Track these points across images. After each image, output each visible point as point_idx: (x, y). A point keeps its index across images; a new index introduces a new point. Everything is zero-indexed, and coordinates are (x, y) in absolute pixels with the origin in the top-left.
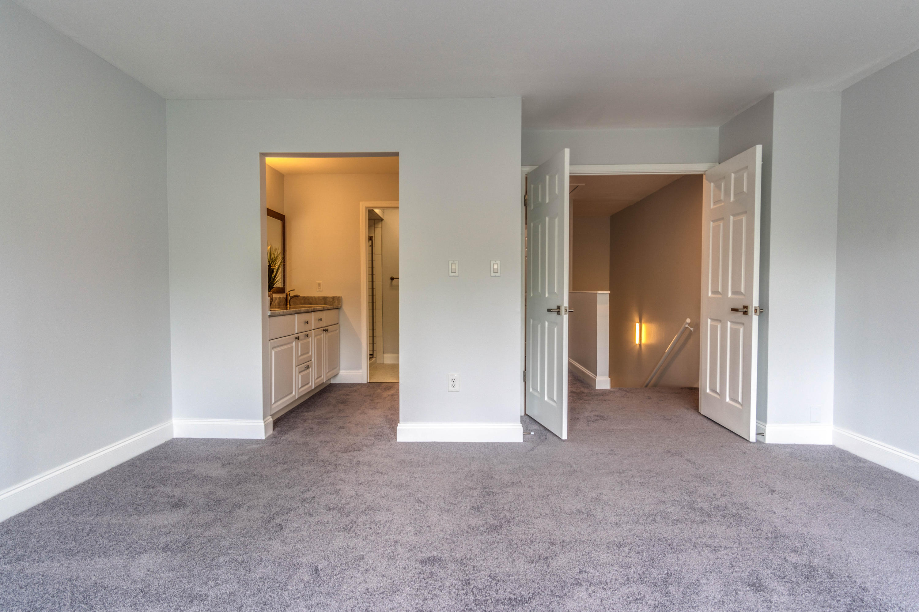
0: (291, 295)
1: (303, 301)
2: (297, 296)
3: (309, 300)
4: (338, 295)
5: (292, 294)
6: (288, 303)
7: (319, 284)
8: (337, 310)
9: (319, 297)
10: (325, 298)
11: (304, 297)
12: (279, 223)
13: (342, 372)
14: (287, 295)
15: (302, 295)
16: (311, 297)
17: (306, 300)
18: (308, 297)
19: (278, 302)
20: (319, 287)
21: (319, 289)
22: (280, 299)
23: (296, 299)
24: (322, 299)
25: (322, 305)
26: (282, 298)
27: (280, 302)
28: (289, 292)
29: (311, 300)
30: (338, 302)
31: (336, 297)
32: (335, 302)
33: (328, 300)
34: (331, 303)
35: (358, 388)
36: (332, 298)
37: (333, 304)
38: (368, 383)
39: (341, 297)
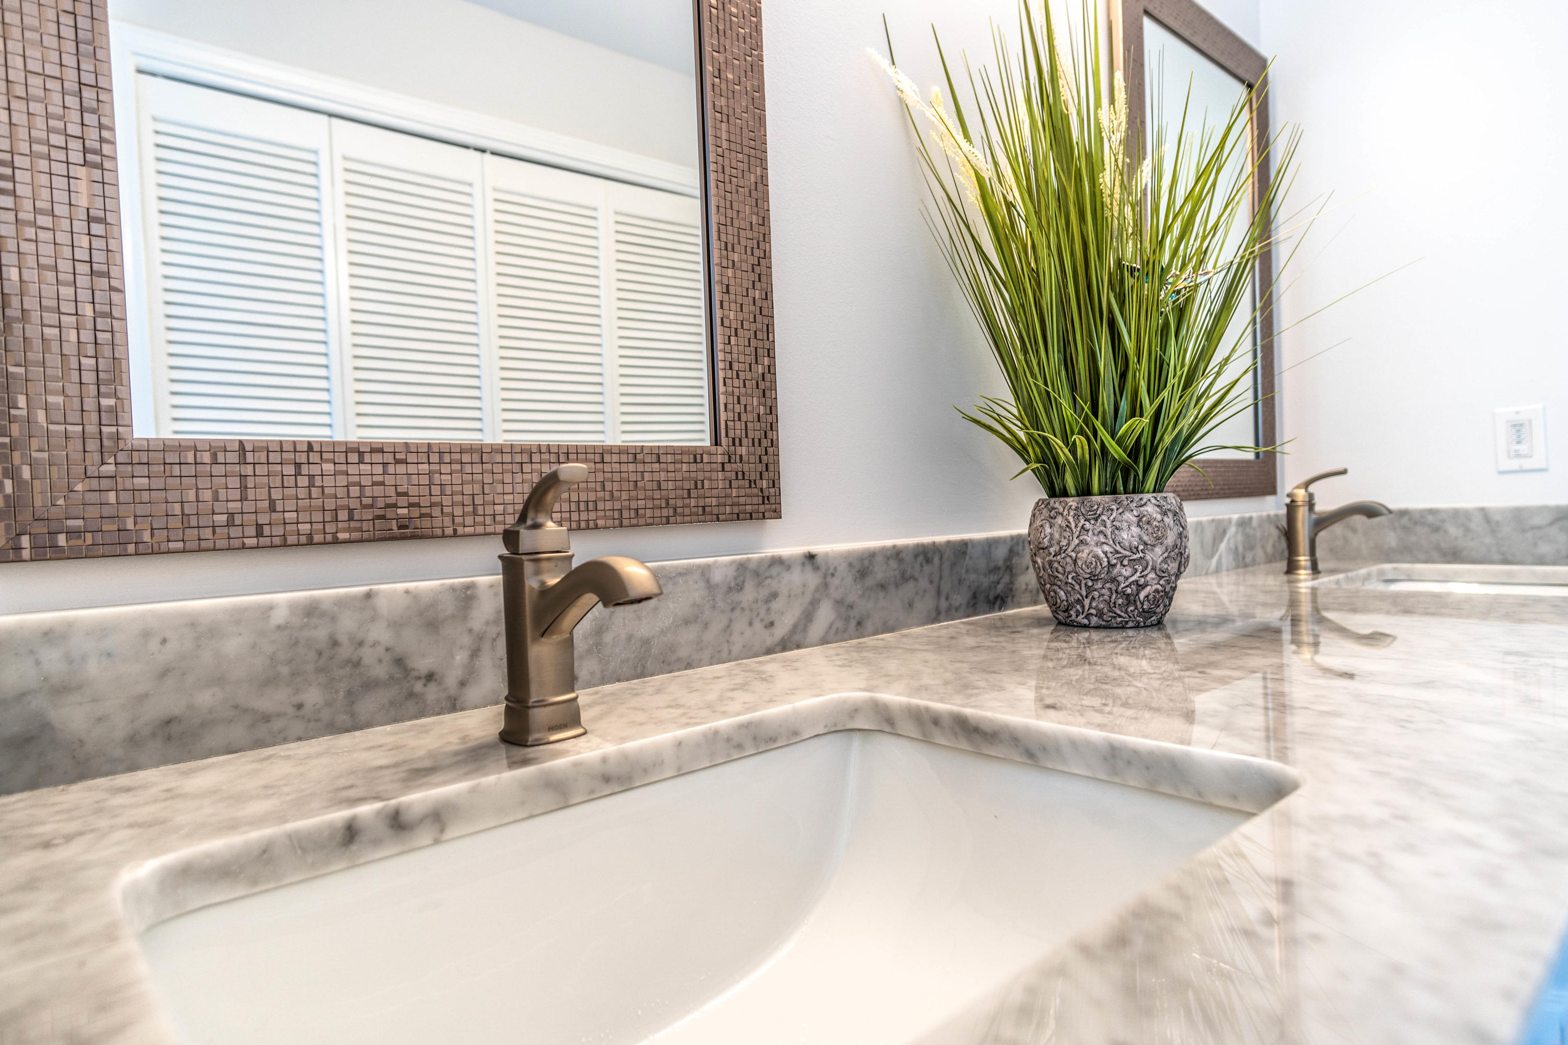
0: (1324, 506)
1: (1392, 539)
2: (1369, 511)
3: (1436, 529)
6: (1303, 560)
7: (1518, 427)
14: (1292, 507)
16: (1457, 515)
17: (1419, 529)
18: (1432, 512)
19: (1236, 548)
20: (1519, 442)
21: (1518, 456)
22: (1248, 530)
23: (1354, 530)
24: (1551, 524)
25: (1555, 563)
26: (1255, 523)
27: (1244, 548)
28: (1312, 488)
29: (1453, 530)
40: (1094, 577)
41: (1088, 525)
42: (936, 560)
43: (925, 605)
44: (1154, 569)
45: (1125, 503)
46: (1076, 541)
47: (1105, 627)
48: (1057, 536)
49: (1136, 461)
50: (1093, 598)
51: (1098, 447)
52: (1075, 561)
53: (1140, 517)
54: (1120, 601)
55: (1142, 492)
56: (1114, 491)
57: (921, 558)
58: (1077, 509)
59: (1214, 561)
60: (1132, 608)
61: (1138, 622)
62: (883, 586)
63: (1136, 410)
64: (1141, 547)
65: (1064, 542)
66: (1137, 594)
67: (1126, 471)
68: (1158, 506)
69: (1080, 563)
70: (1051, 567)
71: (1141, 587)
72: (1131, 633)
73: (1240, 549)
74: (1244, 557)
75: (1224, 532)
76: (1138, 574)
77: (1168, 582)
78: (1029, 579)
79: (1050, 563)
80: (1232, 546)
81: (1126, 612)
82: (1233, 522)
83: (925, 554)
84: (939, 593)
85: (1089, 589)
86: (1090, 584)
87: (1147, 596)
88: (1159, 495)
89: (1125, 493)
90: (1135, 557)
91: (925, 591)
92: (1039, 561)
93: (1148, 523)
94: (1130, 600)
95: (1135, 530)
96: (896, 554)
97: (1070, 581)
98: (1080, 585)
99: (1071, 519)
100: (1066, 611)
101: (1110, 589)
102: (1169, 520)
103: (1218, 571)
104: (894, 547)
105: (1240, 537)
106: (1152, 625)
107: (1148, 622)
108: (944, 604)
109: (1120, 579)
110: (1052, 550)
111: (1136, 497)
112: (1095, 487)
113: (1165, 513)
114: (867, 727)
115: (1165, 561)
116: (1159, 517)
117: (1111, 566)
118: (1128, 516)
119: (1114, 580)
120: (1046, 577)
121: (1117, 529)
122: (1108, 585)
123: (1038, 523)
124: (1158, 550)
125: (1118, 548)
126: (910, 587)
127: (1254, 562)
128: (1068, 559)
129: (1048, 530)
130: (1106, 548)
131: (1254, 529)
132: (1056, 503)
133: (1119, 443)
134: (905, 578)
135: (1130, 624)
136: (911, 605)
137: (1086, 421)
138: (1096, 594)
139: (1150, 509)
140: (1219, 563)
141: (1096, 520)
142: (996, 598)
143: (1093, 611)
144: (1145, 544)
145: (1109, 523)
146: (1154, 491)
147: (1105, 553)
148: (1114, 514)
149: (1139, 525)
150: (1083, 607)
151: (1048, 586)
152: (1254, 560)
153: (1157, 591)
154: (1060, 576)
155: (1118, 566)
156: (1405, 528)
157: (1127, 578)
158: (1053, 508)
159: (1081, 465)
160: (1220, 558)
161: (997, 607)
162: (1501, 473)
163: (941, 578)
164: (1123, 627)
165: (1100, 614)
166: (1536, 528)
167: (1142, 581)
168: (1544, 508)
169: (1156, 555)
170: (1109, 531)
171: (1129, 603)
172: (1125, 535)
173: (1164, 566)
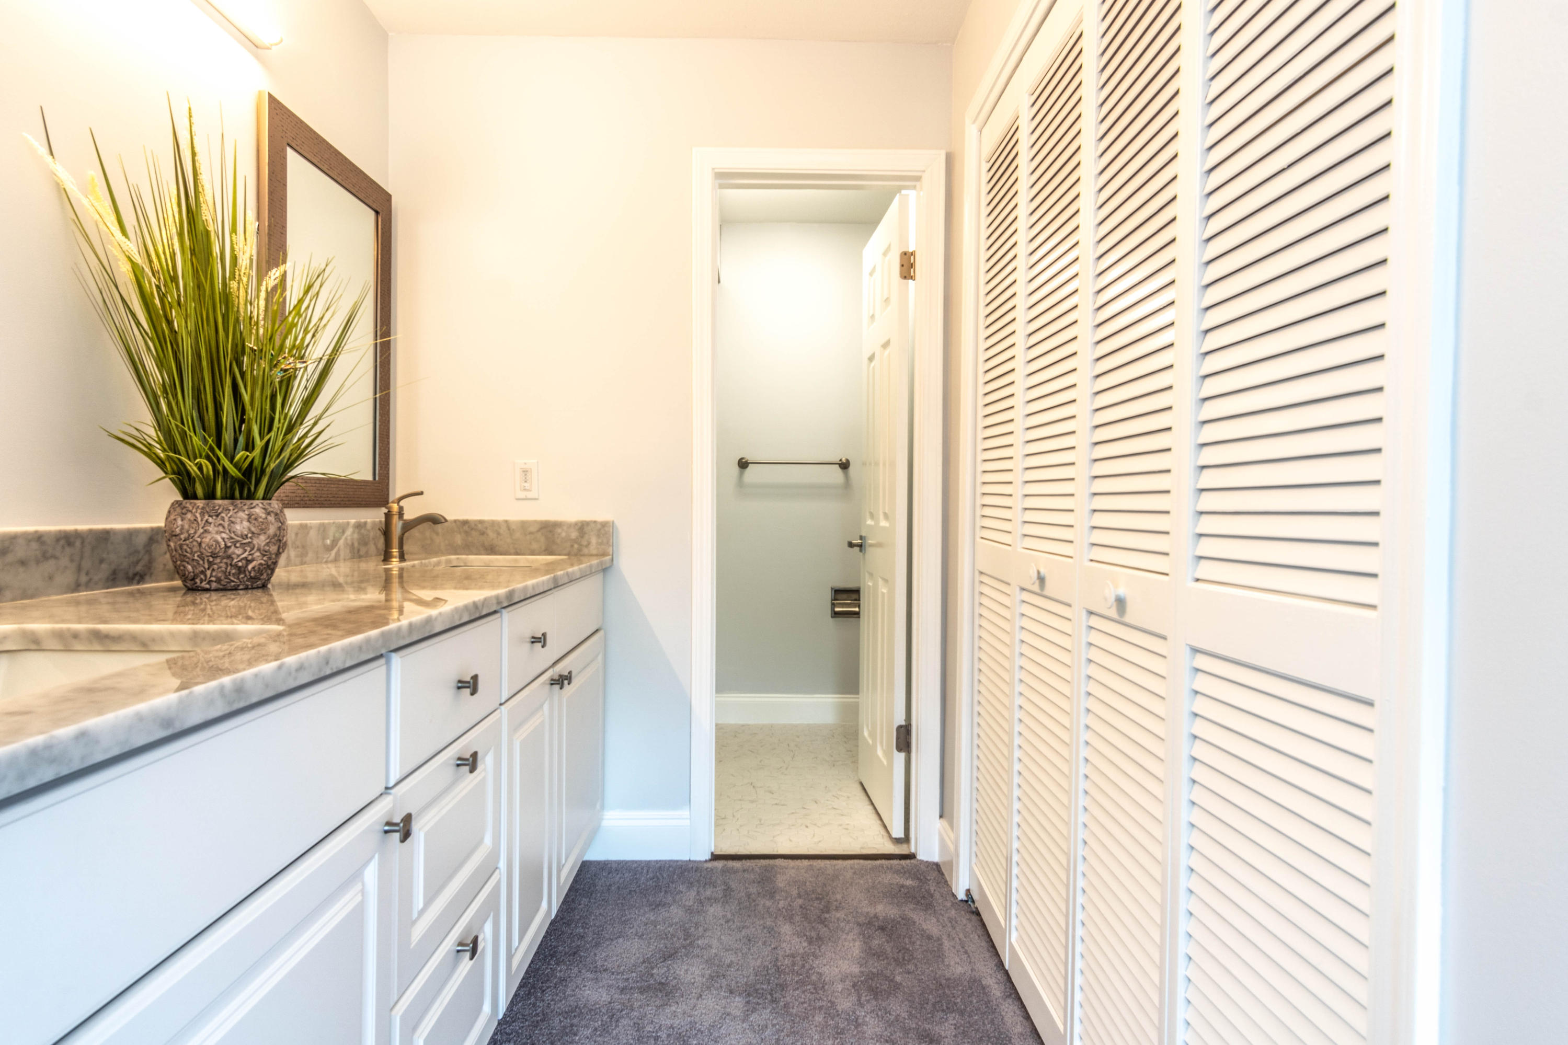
0: (409, 515)
1: (459, 539)
2: (434, 520)
3: (483, 533)
4: (601, 517)
5: (412, 510)
6: (395, 551)
7: (525, 472)
8: (597, 579)
9: (524, 525)
10: (548, 528)
11: (465, 522)
12: (368, 215)
14: (388, 516)
15: (451, 515)
16: (493, 523)
17: (474, 533)
18: (481, 522)
19: (353, 544)
20: (526, 482)
21: (525, 490)
22: (363, 531)
23: (437, 534)
24: (538, 531)
25: (539, 554)
26: (369, 526)
27: (359, 544)
28: (402, 503)
29: (492, 535)
30: (601, 544)
31: (595, 522)
32: (589, 543)
33: (559, 534)
34: (572, 546)
35: (689, 910)
36: (577, 527)
37: (580, 550)
38: (715, 857)
39: (613, 522)
40: (214, 555)
41: (210, 520)
42: (78, 544)
43: (68, 577)
44: (259, 550)
45: (240, 506)
46: (201, 531)
47: (222, 590)
48: (186, 527)
49: (249, 479)
50: (213, 570)
51: (220, 468)
52: (200, 544)
53: (250, 516)
54: (233, 571)
55: (254, 499)
56: (232, 497)
57: (62, 542)
58: (203, 508)
59: (333, 553)
60: (242, 576)
61: (247, 585)
62: (23, 563)
63: (250, 446)
64: (250, 535)
65: (192, 531)
66: (247, 566)
67: (242, 485)
68: (264, 509)
69: (203, 545)
70: (181, 549)
71: (249, 562)
72: (241, 592)
73: (356, 545)
74: (359, 551)
75: (343, 532)
76: (247, 553)
77: (270, 558)
78: (164, 559)
79: (181, 546)
80: (349, 542)
81: (238, 578)
82: (351, 525)
83: (67, 539)
84: (79, 569)
85: (210, 563)
86: (211, 559)
87: (253, 568)
88: (265, 502)
89: (241, 498)
90: (245, 541)
91: (66, 567)
92: (172, 544)
93: (256, 519)
94: (240, 570)
95: (246, 524)
96: (39, 538)
97: (196, 558)
98: (203, 560)
99: (198, 515)
100: (193, 579)
101: (226, 563)
102: (271, 518)
103: (336, 560)
104: (36, 532)
105: (356, 536)
106: (258, 588)
107: (255, 585)
108: (84, 579)
109: (234, 556)
110: (182, 537)
111: (248, 502)
112: (219, 493)
113: (269, 514)
115: (267, 544)
116: (264, 516)
117: (227, 547)
118: (241, 514)
119: (229, 557)
120: (177, 556)
121: (233, 522)
122: (225, 561)
123: (172, 517)
124: (262, 537)
125: (233, 535)
126: (49, 566)
127: (367, 555)
128: (195, 543)
129: (179, 522)
130: (224, 535)
131: (369, 531)
132: (188, 504)
133: (236, 466)
134: (45, 557)
135: (241, 587)
136: (51, 578)
137: (211, 449)
138: (215, 567)
139: (258, 511)
140: (338, 554)
141: (217, 516)
142: (135, 575)
143: (213, 579)
144: (253, 533)
145: (226, 519)
146: (264, 498)
147: (223, 539)
148: (231, 513)
149: (249, 521)
150: (206, 576)
151: (179, 562)
152: (367, 552)
153: (261, 564)
154: (188, 555)
155: (233, 547)
157: (239, 556)
158: (185, 507)
159: (207, 478)
160: (339, 550)
161: (135, 582)
162: (518, 499)
163: (82, 557)
164: (235, 589)
165: (218, 581)
166: (531, 533)
167: (250, 558)
168: (535, 522)
169: (261, 540)
170: (226, 524)
171: (240, 572)
172: (238, 527)
173: (267, 548)
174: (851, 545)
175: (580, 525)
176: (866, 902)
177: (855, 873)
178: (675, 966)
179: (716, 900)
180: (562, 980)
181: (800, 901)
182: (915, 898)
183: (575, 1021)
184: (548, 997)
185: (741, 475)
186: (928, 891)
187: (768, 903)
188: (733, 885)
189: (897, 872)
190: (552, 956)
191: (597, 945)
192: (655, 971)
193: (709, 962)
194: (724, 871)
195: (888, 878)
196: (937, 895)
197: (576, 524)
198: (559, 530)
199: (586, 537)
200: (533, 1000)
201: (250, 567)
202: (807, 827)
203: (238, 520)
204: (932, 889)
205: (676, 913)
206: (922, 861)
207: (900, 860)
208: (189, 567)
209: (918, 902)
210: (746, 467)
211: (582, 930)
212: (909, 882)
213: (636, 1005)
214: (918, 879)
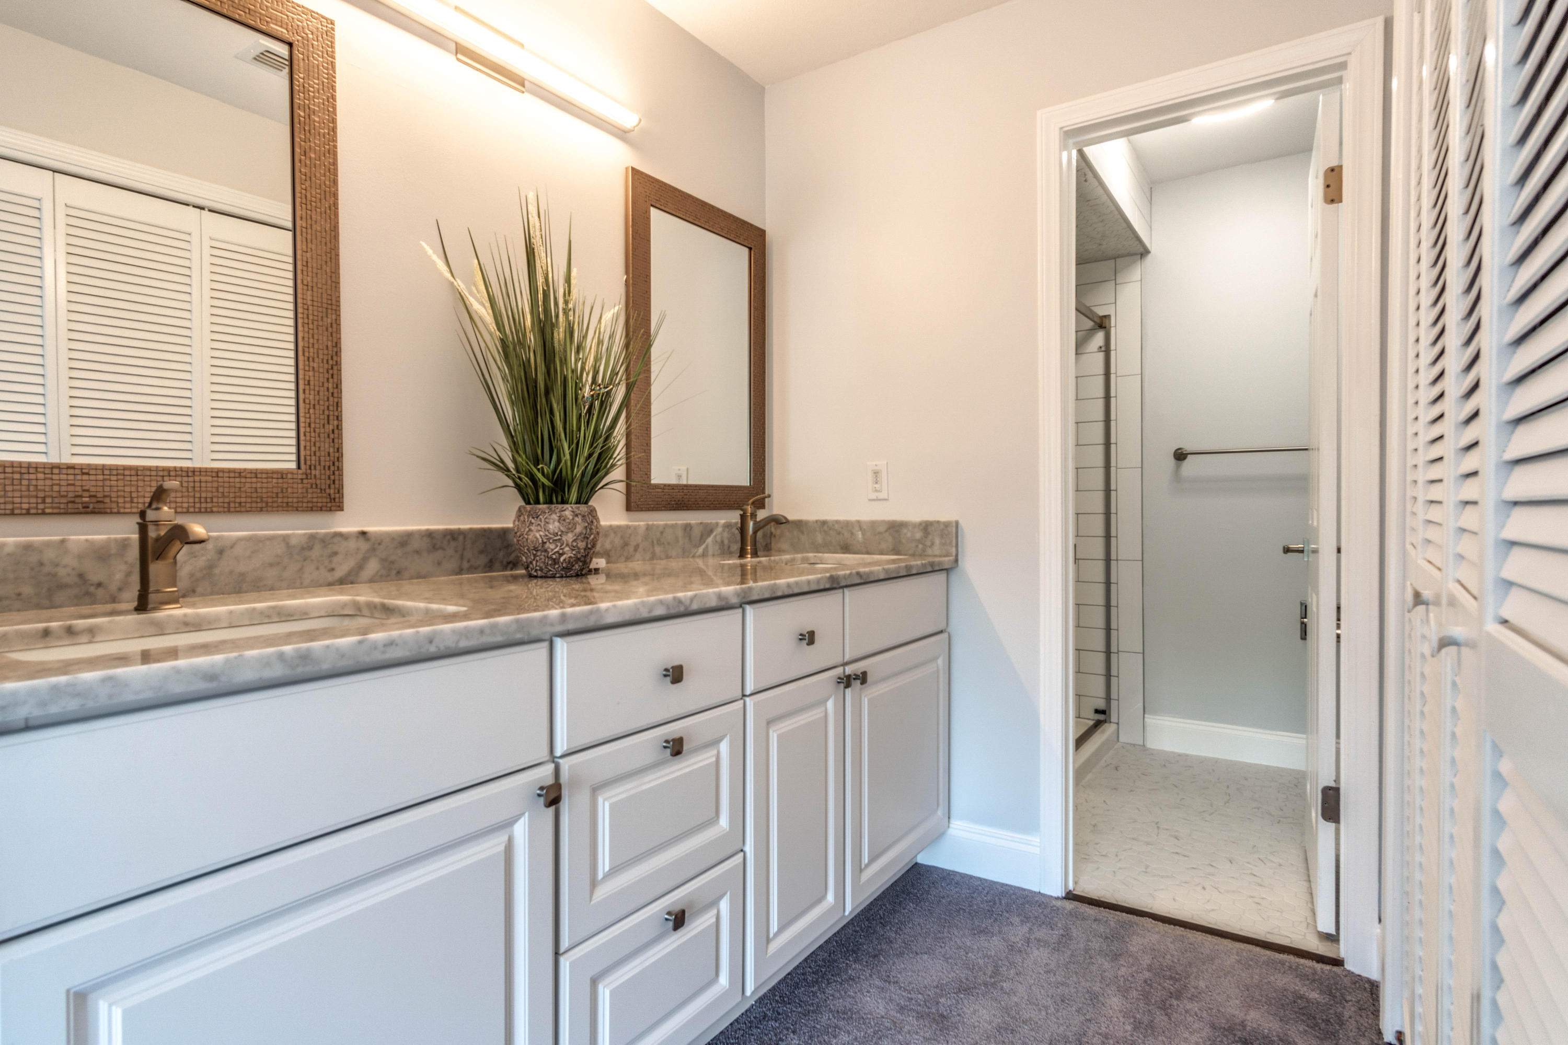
2: (779, 521)
3: (839, 533)
4: (944, 516)
6: (749, 549)
7: (876, 473)
9: (873, 524)
10: (896, 527)
11: (824, 523)
12: (742, 254)
13: (959, 829)
14: (743, 517)
16: (848, 524)
18: (837, 522)
20: (876, 483)
21: (876, 491)
22: (726, 530)
24: (886, 531)
25: (887, 554)
29: (847, 534)
30: (944, 544)
31: (938, 522)
32: (933, 544)
33: (905, 534)
34: (917, 546)
35: (1012, 948)
36: (921, 528)
37: (924, 550)
38: (1071, 896)
39: (957, 523)
40: (536, 549)
41: (533, 521)
42: (461, 538)
43: (453, 564)
45: (555, 509)
46: (527, 529)
47: (545, 577)
48: (520, 526)
50: (537, 561)
52: (527, 540)
53: (561, 517)
54: (550, 562)
55: (566, 503)
56: (550, 502)
57: (449, 537)
58: (532, 511)
59: (701, 548)
60: (557, 566)
61: (562, 574)
62: (417, 552)
64: (559, 533)
65: (522, 530)
67: (556, 492)
68: (573, 512)
70: (517, 544)
71: (561, 555)
72: (558, 580)
76: (559, 548)
77: (579, 552)
79: (519, 541)
80: (718, 540)
81: (554, 568)
82: (720, 525)
83: (453, 536)
84: (462, 557)
85: (535, 555)
86: (535, 552)
87: (565, 560)
88: (576, 506)
89: (557, 503)
90: (556, 538)
91: (451, 556)
92: (515, 540)
93: (564, 520)
94: (555, 562)
95: (557, 524)
96: (430, 534)
98: (529, 553)
99: (526, 517)
100: (528, 568)
101: (545, 556)
102: (579, 519)
103: (704, 555)
104: (427, 530)
106: (572, 576)
107: (568, 574)
108: (465, 565)
109: (549, 550)
110: (521, 534)
111: (560, 506)
112: (541, 499)
113: (577, 515)
114: (350, 613)
115: (574, 541)
116: (573, 517)
117: (544, 543)
118: (555, 517)
119: (546, 551)
120: (518, 549)
121: (547, 523)
122: (544, 553)
123: (516, 519)
124: (571, 535)
125: (547, 533)
126: (439, 554)
129: (517, 523)
130: (542, 533)
132: (524, 509)
134: (434, 548)
135: (558, 575)
136: (439, 564)
138: (538, 558)
139: (568, 514)
140: (706, 550)
142: (509, 563)
143: (538, 568)
144: (562, 532)
145: (543, 519)
146: (578, 502)
147: (541, 536)
148: (548, 515)
149: (559, 522)
153: (570, 557)
154: (525, 549)
155: (548, 543)
156: (825, 531)
157: (552, 550)
158: (521, 511)
160: (707, 546)
161: (509, 568)
162: (869, 500)
163: (464, 549)
164: (553, 577)
165: (541, 570)
166: (880, 533)
167: (561, 551)
168: (884, 522)
169: (570, 537)
170: (542, 524)
171: (555, 564)
172: (551, 526)
173: (575, 544)
174: (1287, 550)
175: (924, 525)
176: (1238, 1002)
177: (1239, 962)
178: (966, 1001)
179: (1046, 944)
180: (851, 978)
181: (1147, 975)
182: (1314, 1018)
183: (842, 1023)
184: (829, 991)
185: (1178, 468)
186: (1339, 1017)
187: (1107, 965)
188: (1074, 933)
189: (1303, 977)
190: (854, 951)
191: (901, 954)
192: (942, 1000)
193: (1006, 1010)
194: (1072, 914)
195: (1282, 980)
196: (1352, 1025)
197: (920, 524)
198: (905, 531)
199: (930, 537)
200: (815, 989)
201: (562, 559)
202: (1204, 888)
203: (551, 521)
204: (1347, 1014)
205: (995, 945)
206: (1350, 973)
207: (1318, 962)
208: (524, 558)
209: (1316, 1025)
210: (1185, 458)
211: (894, 935)
212: (1314, 995)
213: (907, 1028)
214: (1331, 994)
